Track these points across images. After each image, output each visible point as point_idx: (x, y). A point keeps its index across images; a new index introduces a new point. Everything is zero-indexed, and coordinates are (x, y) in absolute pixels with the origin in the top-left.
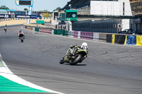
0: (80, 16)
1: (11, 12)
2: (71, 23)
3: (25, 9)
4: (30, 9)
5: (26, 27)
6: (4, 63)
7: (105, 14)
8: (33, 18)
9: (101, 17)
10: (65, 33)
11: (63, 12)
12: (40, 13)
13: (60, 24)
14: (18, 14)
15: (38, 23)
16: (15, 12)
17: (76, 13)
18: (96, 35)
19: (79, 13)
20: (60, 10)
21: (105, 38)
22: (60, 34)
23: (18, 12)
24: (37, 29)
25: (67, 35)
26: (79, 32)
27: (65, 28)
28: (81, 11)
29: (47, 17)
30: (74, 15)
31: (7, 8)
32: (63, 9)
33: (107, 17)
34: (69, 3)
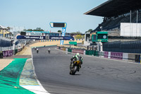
0: (110, 37)
1: (46, 34)
2: (101, 44)
3: (59, 31)
4: (64, 31)
5: (60, 48)
6: (38, 82)
7: (134, 35)
8: (66, 39)
9: (130, 38)
10: (96, 53)
11: (95, 34)
12: (73, 34)
13: (91, 44)
14: (52, 36)
15: (71, 44)
16: (49, 34)
17: (106, 35)
18: (125, 55)
19: (109, 35)
20: (92, 31)
21: (134, 58)
22: (91, 54)
23: (52, 34)
24: (70, 50)
25: (98, 55)
26: (109, 53)
27: (96, 48)
28: (111, 33)
29: (79, 38)
30: (105, 37)
31: (42, 30)
32: (94, 31)
33: (136, 38)
34: (100, 25)
